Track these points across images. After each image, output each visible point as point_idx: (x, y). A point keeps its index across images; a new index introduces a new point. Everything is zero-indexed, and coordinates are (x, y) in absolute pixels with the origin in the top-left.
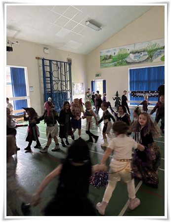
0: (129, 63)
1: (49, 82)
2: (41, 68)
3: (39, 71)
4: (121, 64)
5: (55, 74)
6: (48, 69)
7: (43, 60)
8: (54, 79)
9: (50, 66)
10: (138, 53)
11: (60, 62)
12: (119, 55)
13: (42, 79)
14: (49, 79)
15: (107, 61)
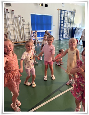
1: (63, 23)
2: (60, 15)
3: (59, 17)
5: (66, 19)
6: (63, 16)
7: (61, 10)
8: (65, 21)
9: (64, 14)
11: (69, 11)
13: (59, 21)
14: (63, 21)
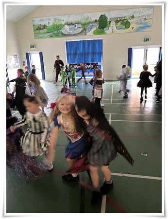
0: (64, 35)
4: (57, 36)
10: (73, 24)
12: (54, 25)
15: (41, 31)
